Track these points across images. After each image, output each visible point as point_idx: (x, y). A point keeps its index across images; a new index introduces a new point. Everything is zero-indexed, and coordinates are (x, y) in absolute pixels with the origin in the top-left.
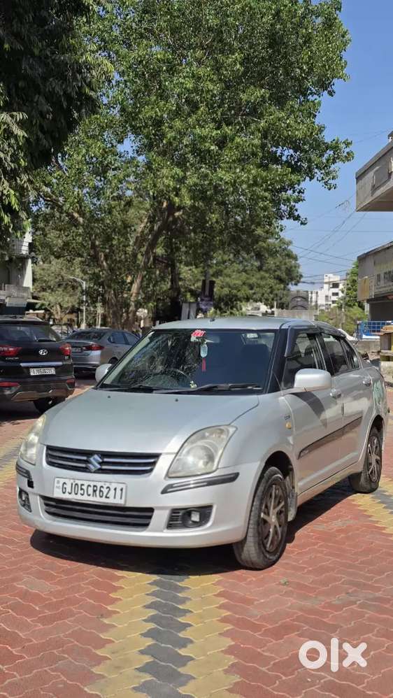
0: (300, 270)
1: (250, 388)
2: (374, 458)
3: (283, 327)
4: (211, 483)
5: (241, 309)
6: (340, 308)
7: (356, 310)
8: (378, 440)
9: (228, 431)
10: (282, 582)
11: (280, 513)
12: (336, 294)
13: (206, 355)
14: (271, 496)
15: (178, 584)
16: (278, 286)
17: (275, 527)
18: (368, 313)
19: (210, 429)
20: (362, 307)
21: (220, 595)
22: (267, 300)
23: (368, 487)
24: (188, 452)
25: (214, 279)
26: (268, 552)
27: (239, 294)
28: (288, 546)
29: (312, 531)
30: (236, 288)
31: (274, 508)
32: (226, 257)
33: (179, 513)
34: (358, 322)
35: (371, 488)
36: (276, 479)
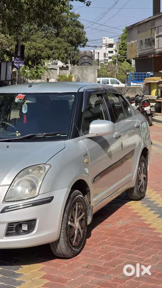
0: (86, 36)
1: (58, 135)
2: (142, 176)
3: (80, 91)
4: (35, 204)
5: (44, 64)
6: (114, 62)
7: (125, 64)
8: (145, 164)
9: (45, 168)
10: (85, 266)
11: (81, 221)
12: (112, 52)
13: (26, 112)
14: (75, 209)
15: (15, 271)
16: (71, 48)
17: (79, 229)
18: (134, 66)
19: (32, 167)
20: (129, 62)
21: (44, 277)
22: (63, 58)
23: (139, 196)
24: (18, 184)
25: (24, 43)
26: (74, 246)
27: (42, 54)
28: (88, 240)
29: (102, 229)
30: (40, 50)
31: (78, 217)
32: (32, 27)
33: (13, 225)
34: (127, 73)
35: (141, 197)
36: (78, 198)
